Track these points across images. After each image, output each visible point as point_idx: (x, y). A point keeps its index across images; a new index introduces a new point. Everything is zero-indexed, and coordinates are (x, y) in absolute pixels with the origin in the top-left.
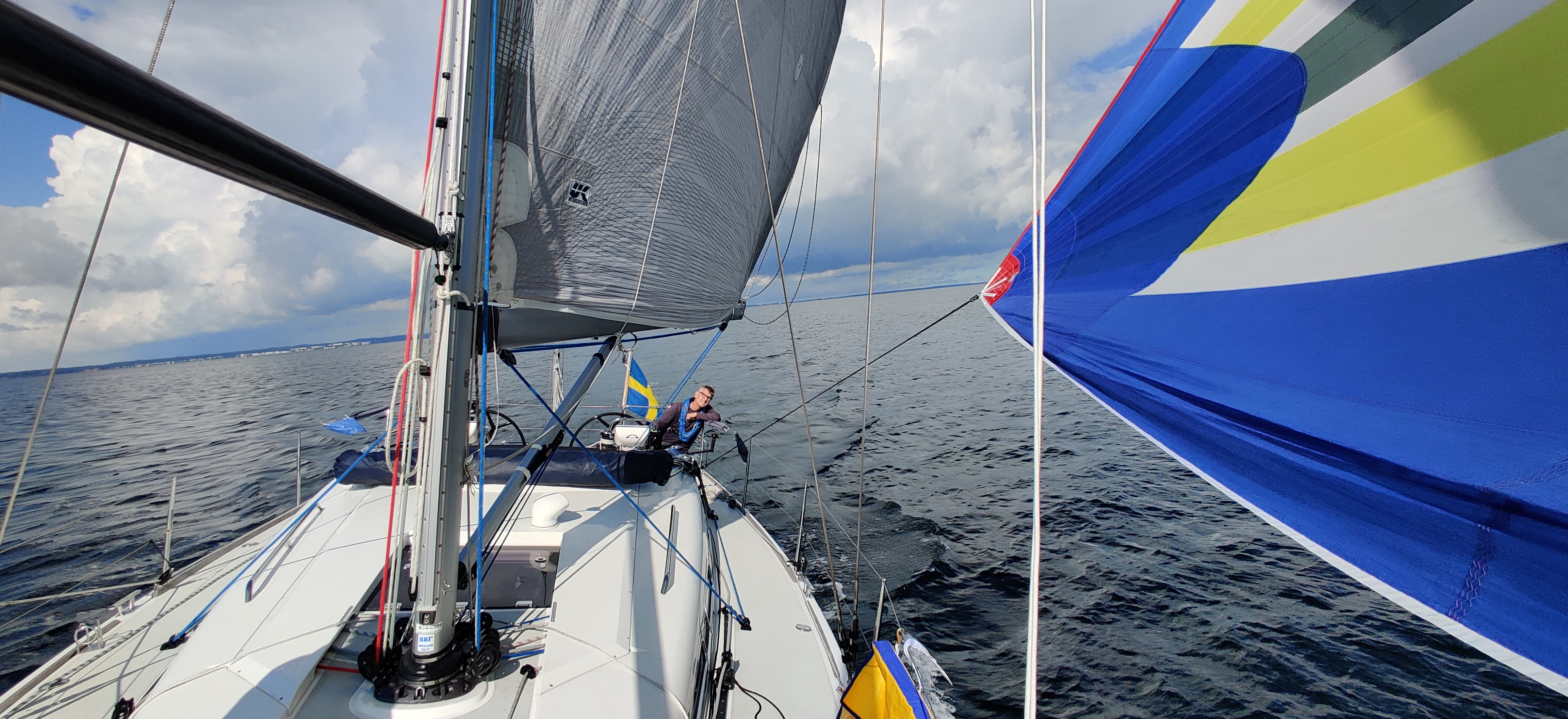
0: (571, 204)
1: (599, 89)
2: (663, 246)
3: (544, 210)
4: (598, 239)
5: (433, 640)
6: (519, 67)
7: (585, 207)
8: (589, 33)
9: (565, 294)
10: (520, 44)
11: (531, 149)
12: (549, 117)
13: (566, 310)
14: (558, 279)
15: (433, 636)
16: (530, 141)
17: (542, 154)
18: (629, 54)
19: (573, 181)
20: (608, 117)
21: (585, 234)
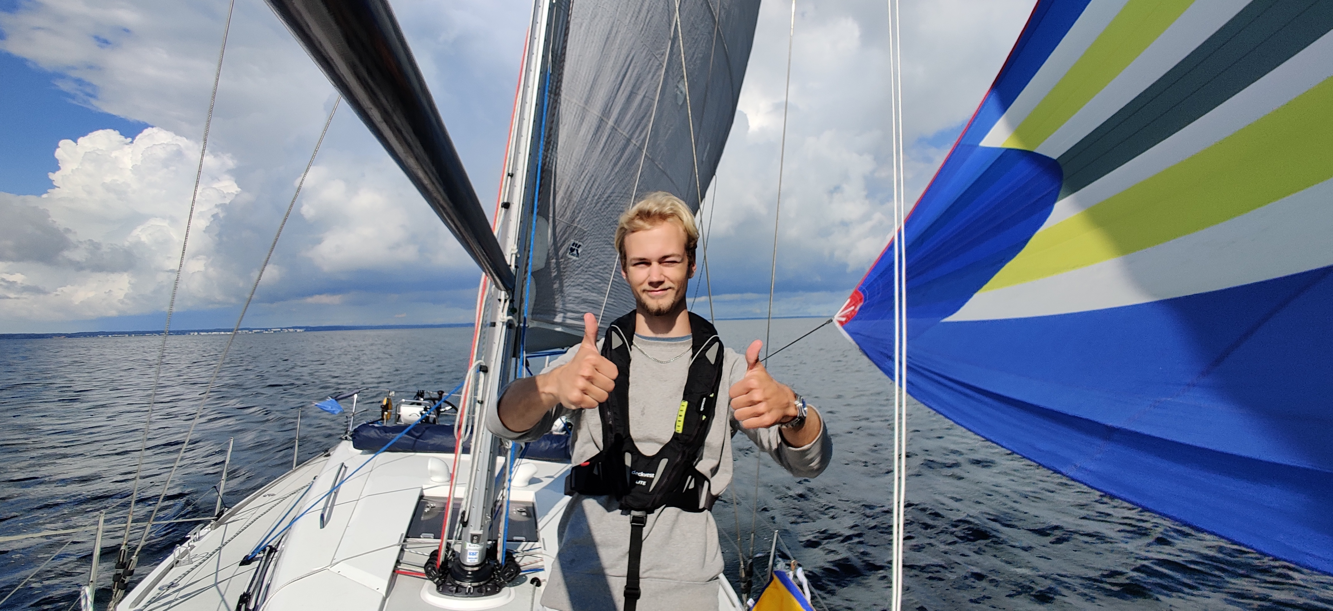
0: (570, 256)
1: (593, 179)
2: (617, 284)
3: (554, 261)
4: (583, 281)
5: (478, 554)
6: (548, 166)
7: (577, 259)
8: (591, 142)
9: (558, 319)
10: (550, 151)
11: (551, 220)
12: (563, 199)
13: (559, 329)
14: (557, 308)
15: (478, 551)
16: (551, 215)
17: (557, 223)
18: (612, 154)
19: (572, 241)
20: (596, 198)
21: (575, 277)
